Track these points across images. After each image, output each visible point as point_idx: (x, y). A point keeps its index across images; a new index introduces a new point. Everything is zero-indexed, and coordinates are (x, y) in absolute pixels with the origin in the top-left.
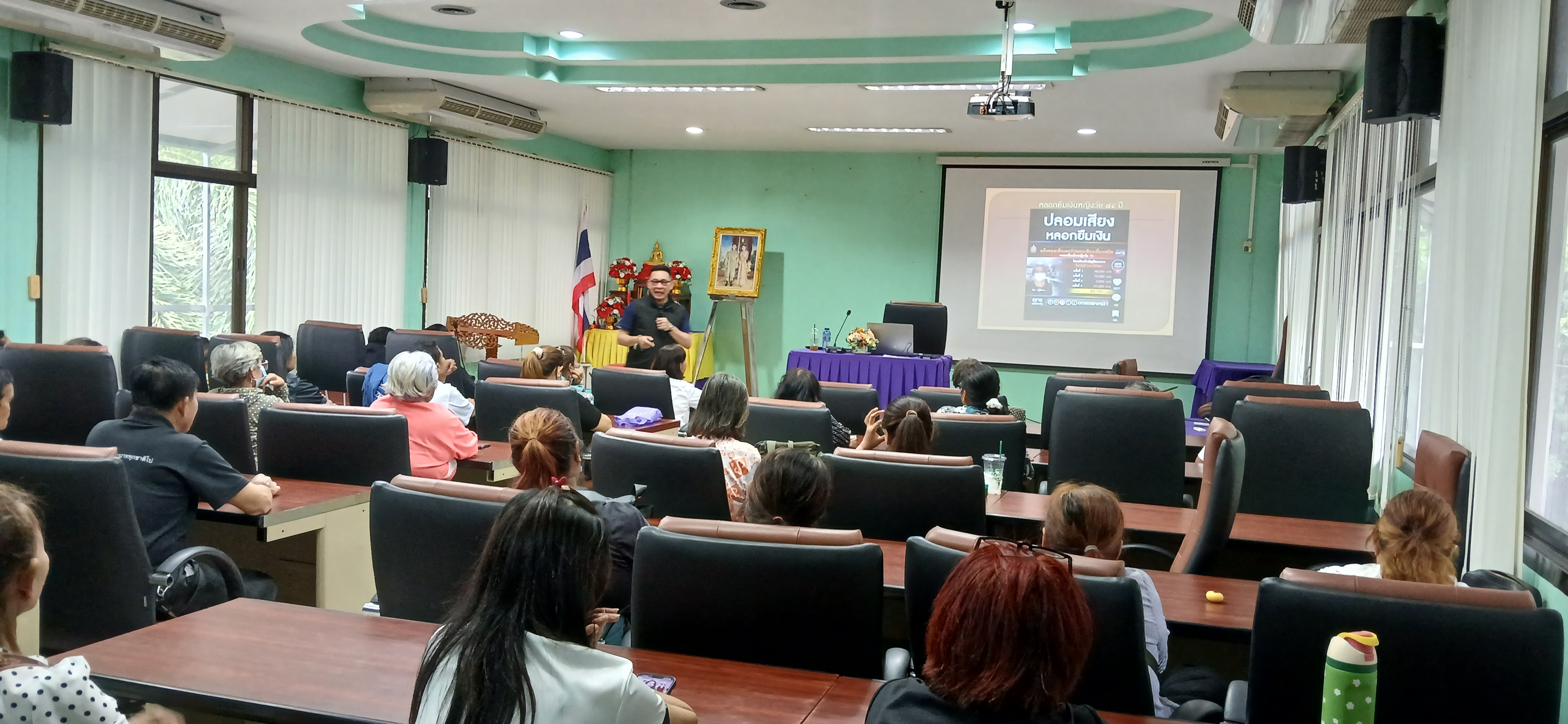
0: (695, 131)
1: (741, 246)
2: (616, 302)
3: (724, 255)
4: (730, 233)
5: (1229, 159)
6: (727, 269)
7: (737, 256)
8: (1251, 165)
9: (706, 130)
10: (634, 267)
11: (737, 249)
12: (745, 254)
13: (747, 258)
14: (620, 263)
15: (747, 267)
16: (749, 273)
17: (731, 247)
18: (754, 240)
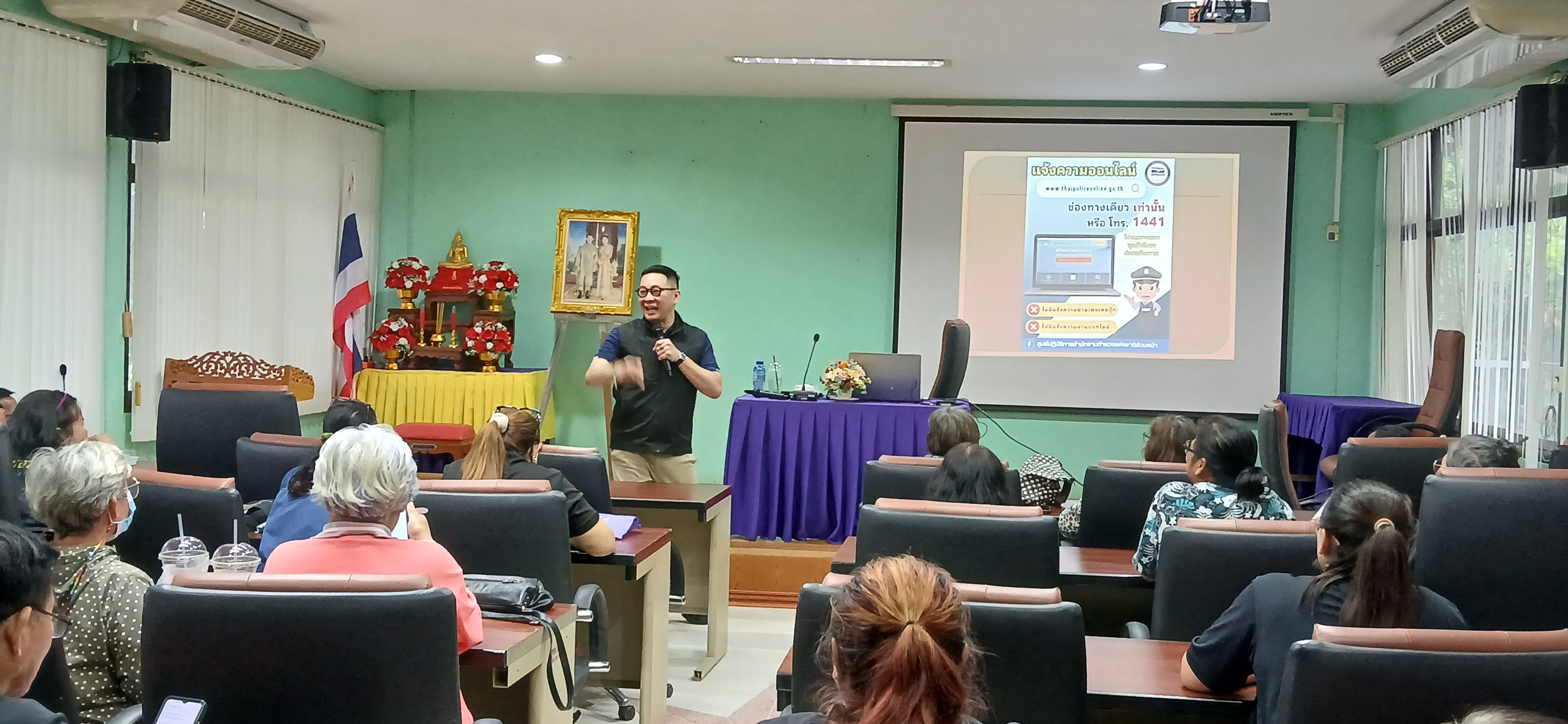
0: (549, 59)
1: (601, 238)
2: (402, 326)
3: (575, 251)
4: (583, 218)
5: (1308, 109)
6: (579, 272)
7: (595, 253)
8: (1337, 118)
9: (569, 58)
10: (426, 272)
11: (594, 242)
12: (608, 249)
13: (611, 256)
14: (404, 265)
15: (611, 270)
16: (615, 278)
17: (585, 239)
18: (620, 228)
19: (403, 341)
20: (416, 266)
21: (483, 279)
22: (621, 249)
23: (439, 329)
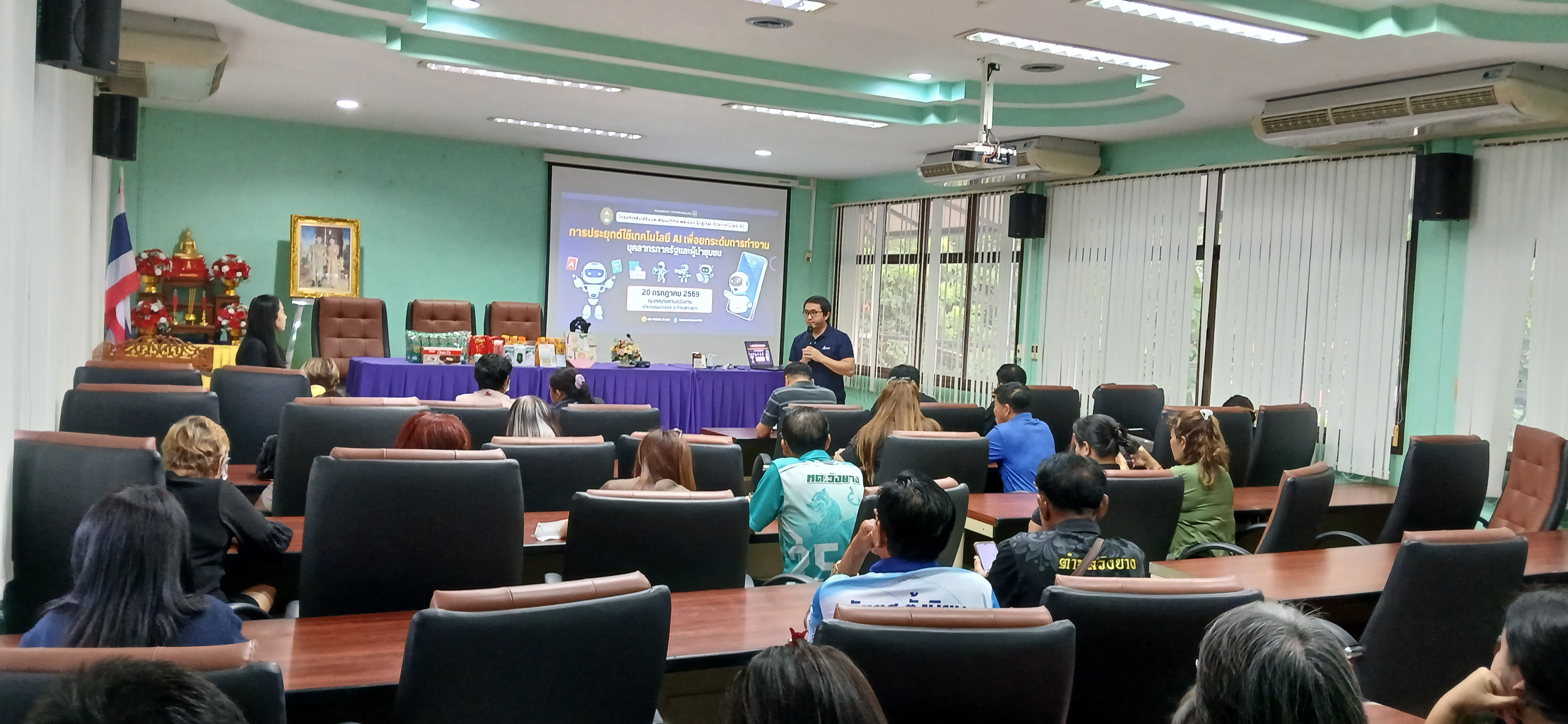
0: (348, 105)
1: (329, 239)
3: (307, 248)
5: (797, 180)
6: (312, 266)
7: (324, 251)
8: (813, 187)
9: (364, 105)
11: (323, 242)
12: (335, 248)
13: (338, 254)
14: (153, 257)
15: (339, 265)
16: (342, 272)
17: (314, 240)
18: (344, 232)
19: (163, 320)
20: (163, 256)
21: (226, 269)
22: (347, 248)
23: (191, 309)
